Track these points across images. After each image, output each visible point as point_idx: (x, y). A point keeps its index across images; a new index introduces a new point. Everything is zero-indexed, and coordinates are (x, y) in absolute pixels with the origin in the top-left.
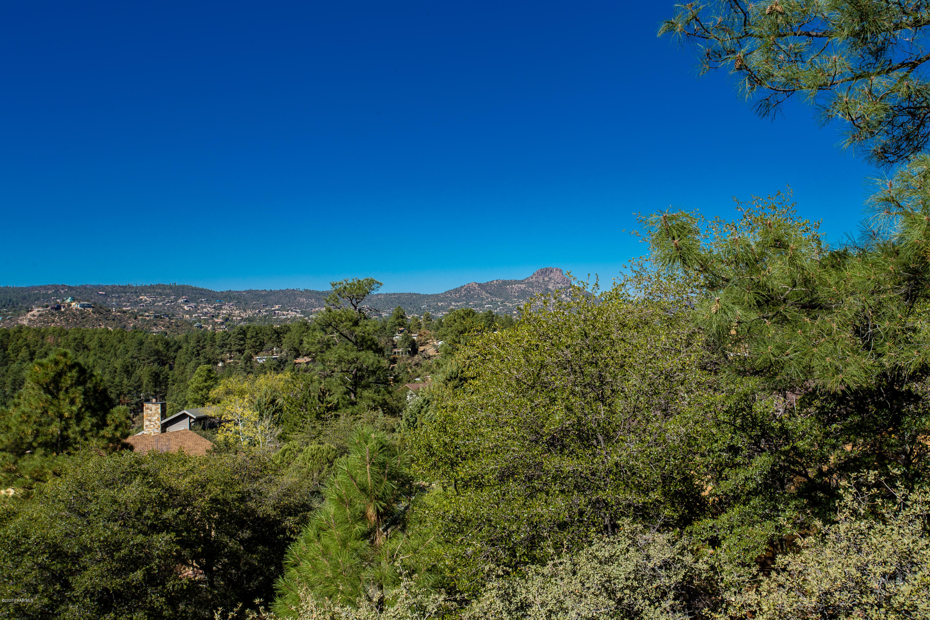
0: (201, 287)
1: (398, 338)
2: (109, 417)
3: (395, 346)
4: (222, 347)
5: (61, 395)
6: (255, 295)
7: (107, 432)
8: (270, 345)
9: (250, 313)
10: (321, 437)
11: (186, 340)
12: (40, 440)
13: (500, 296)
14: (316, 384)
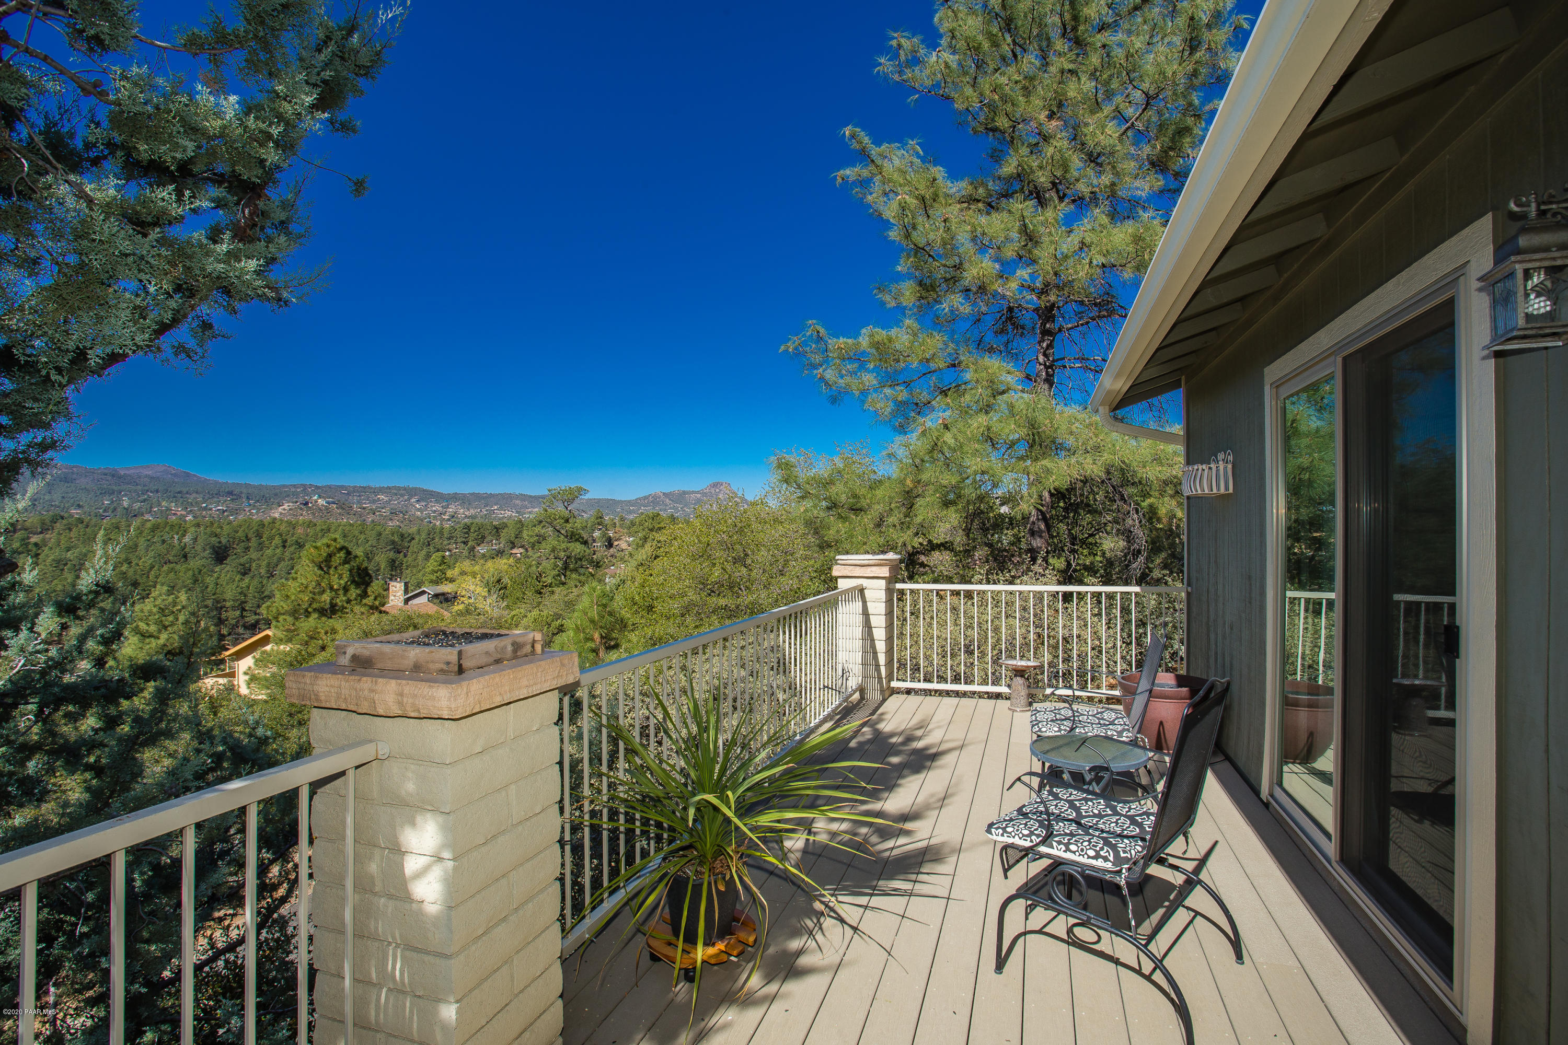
0: (431, 489)
1: (597, 534)
2: (369, 590)
3: (594, 541)
4: (449, 539)
5: (332, 571)
6: (477, 497)
7: (368, 601)
8: (490, 538)
9: (472, 512)
10: (541, 607)
11: (419, 532)
12: (315, 606)
13: (680, 503)
14: (534, 568)
